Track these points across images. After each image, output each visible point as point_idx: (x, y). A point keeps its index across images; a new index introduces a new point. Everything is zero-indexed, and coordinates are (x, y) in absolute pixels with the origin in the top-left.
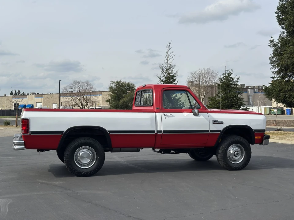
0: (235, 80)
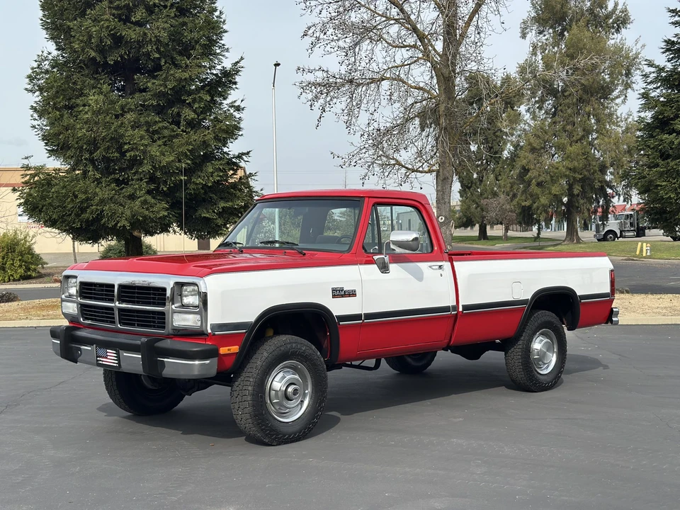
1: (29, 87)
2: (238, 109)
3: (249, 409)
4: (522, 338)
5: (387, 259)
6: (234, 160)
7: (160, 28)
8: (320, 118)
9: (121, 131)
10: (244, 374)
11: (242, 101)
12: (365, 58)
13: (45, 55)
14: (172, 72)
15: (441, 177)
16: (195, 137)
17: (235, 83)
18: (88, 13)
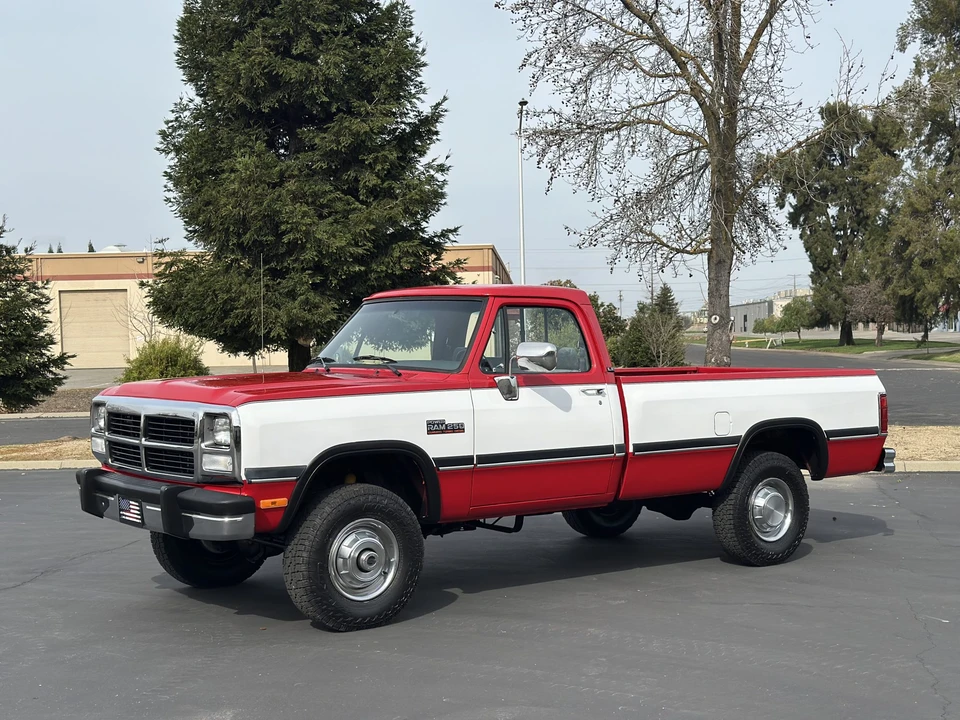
0: (21, 253)
1: (160, 146)
2: (442, 168)
3: (304, 583)
4: (735, 490)
5: (513, 382)
6: (436, 240)
7: (330, 63)
8: (551, 179)
9: (277, 207)
10: (298, 536)
11: (447, 157)
12: (598, 95)
13: (185, 102)
14: (346, 124)
15: (715, 260)
16: (379, 211)
17: (437, 133)
18: (235, 44)
